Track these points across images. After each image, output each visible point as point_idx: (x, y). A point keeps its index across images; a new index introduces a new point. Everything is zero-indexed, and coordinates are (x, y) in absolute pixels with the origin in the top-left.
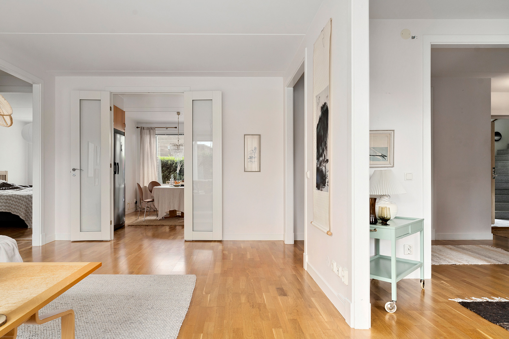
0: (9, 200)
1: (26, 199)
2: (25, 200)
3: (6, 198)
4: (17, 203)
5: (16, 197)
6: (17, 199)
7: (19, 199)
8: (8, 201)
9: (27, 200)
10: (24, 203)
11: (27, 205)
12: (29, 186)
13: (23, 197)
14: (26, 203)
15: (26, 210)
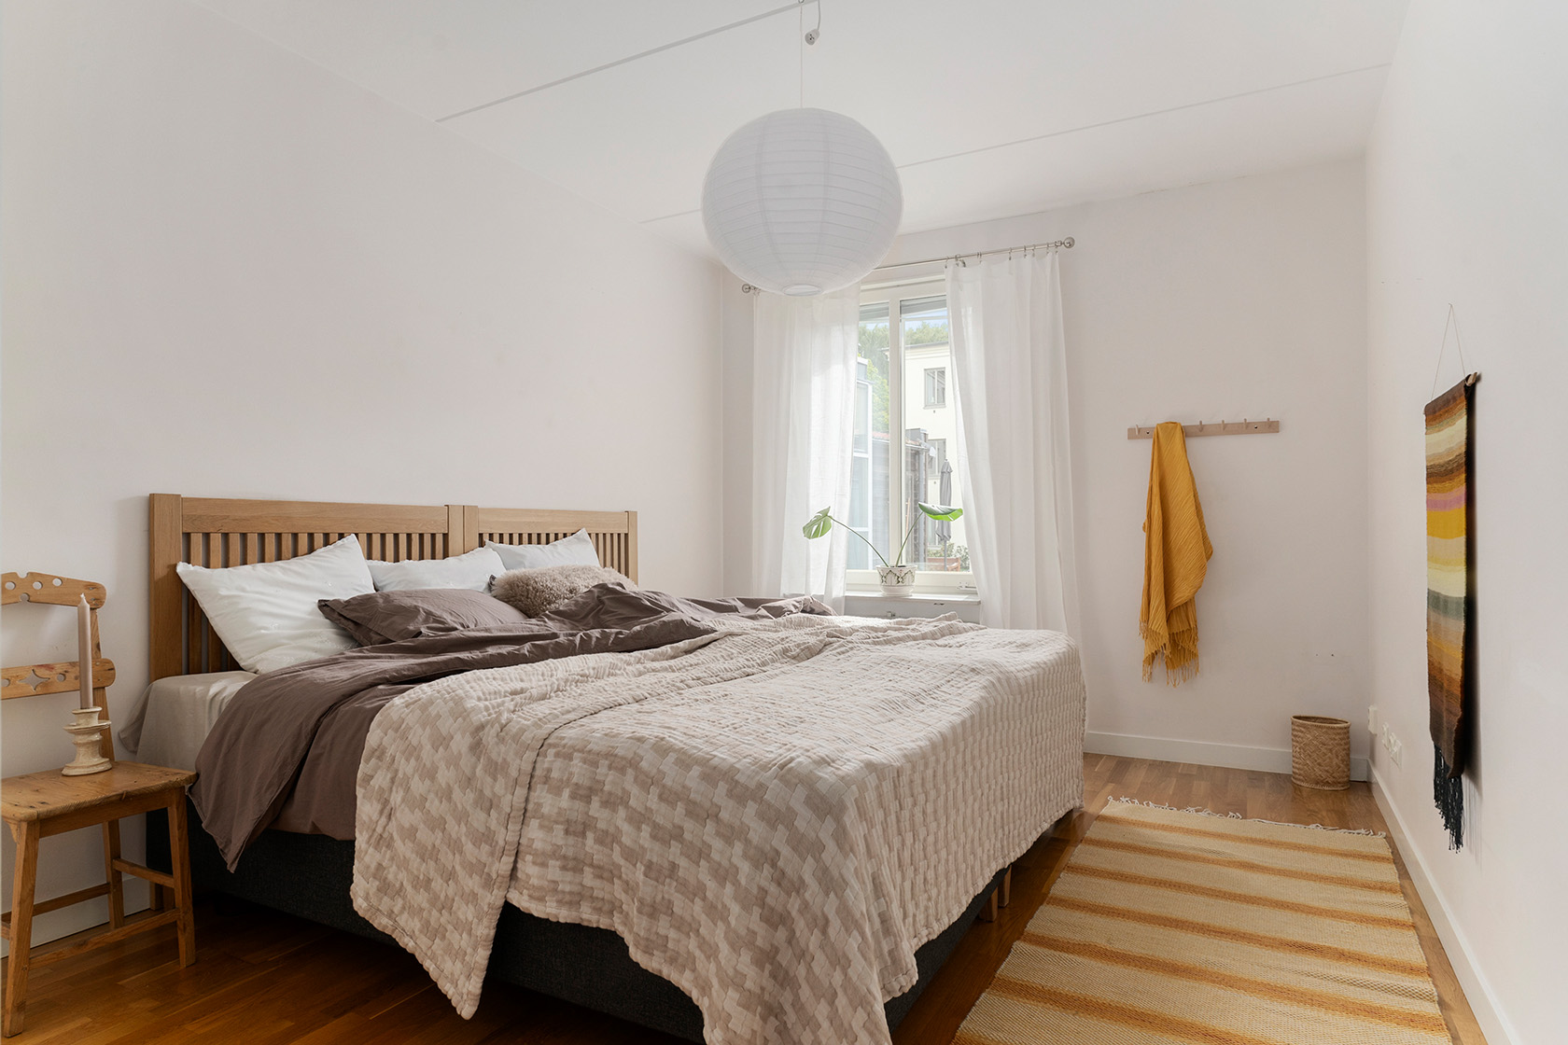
0: (610, 803)
1: (777, 817)
2: (757, 831)
3: (578, 768)
4: (675, 850)
5: (672, 776)
6: (680, 808)
7: (694, 811)
8: (595, 808)
9: (779, 840)
10: (745, 867)
11: (775, 895)
12: (739, 604)
13: (730, 794)
14: (767, 869)
15: (767, 958)
